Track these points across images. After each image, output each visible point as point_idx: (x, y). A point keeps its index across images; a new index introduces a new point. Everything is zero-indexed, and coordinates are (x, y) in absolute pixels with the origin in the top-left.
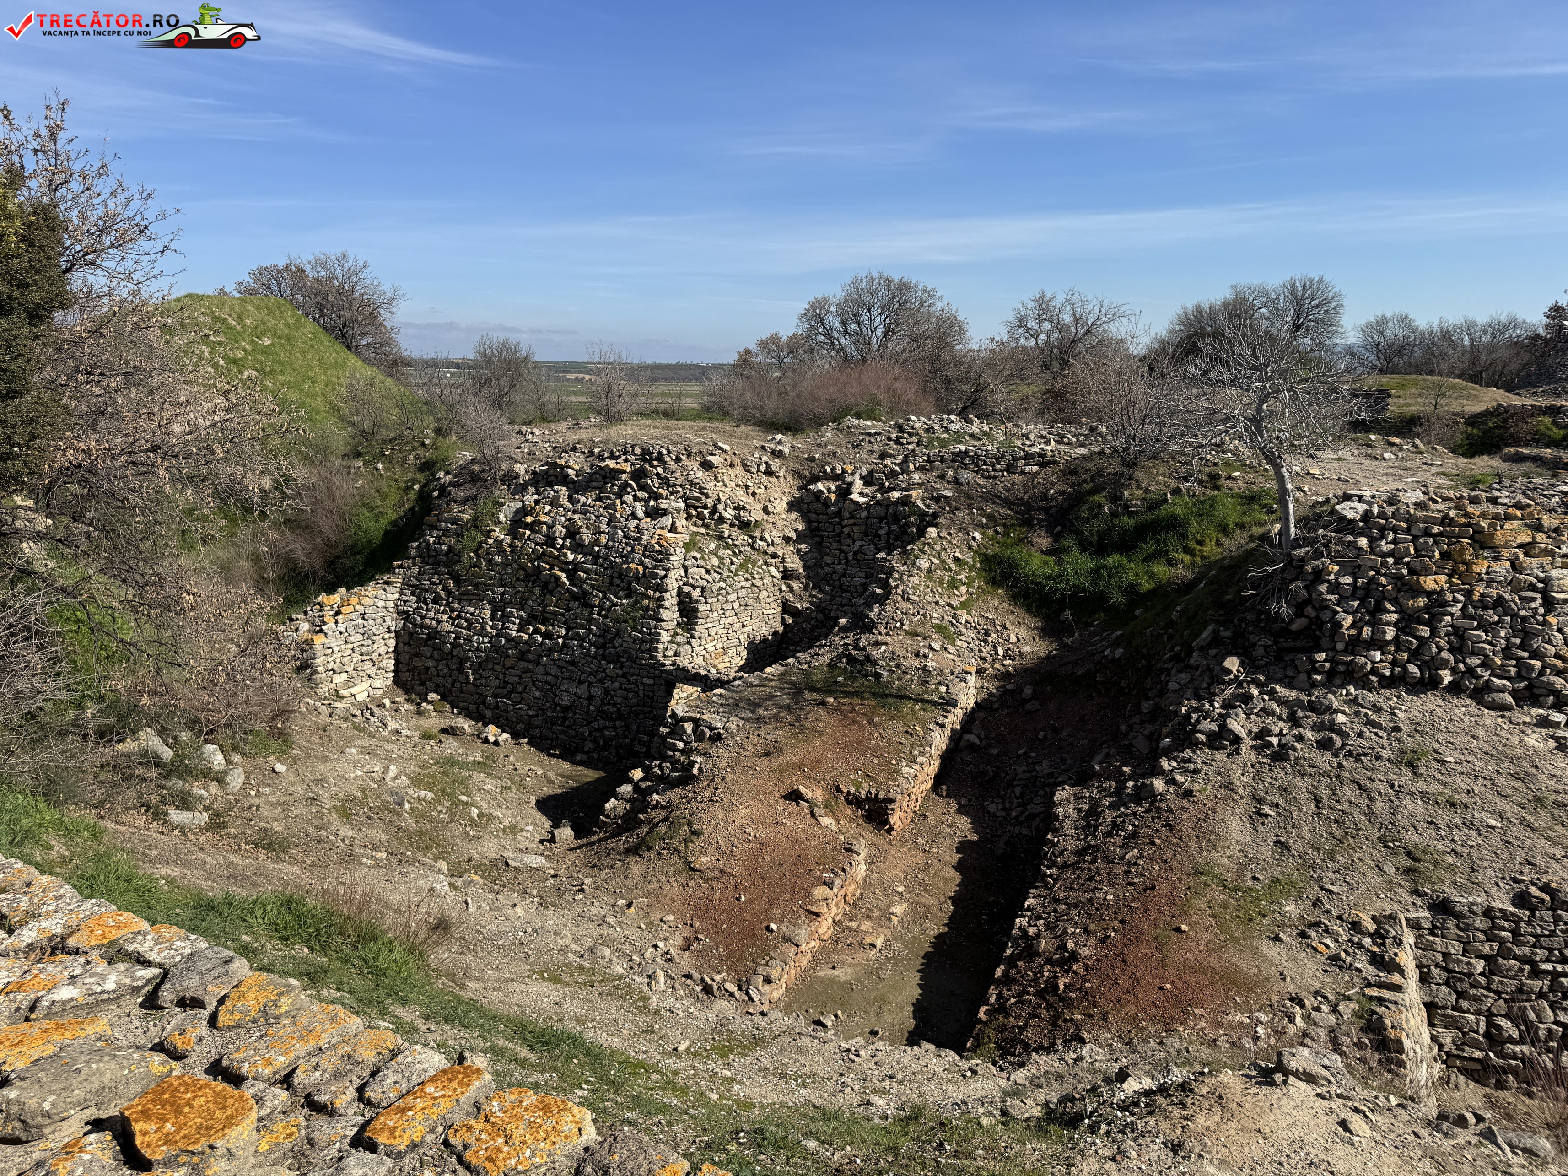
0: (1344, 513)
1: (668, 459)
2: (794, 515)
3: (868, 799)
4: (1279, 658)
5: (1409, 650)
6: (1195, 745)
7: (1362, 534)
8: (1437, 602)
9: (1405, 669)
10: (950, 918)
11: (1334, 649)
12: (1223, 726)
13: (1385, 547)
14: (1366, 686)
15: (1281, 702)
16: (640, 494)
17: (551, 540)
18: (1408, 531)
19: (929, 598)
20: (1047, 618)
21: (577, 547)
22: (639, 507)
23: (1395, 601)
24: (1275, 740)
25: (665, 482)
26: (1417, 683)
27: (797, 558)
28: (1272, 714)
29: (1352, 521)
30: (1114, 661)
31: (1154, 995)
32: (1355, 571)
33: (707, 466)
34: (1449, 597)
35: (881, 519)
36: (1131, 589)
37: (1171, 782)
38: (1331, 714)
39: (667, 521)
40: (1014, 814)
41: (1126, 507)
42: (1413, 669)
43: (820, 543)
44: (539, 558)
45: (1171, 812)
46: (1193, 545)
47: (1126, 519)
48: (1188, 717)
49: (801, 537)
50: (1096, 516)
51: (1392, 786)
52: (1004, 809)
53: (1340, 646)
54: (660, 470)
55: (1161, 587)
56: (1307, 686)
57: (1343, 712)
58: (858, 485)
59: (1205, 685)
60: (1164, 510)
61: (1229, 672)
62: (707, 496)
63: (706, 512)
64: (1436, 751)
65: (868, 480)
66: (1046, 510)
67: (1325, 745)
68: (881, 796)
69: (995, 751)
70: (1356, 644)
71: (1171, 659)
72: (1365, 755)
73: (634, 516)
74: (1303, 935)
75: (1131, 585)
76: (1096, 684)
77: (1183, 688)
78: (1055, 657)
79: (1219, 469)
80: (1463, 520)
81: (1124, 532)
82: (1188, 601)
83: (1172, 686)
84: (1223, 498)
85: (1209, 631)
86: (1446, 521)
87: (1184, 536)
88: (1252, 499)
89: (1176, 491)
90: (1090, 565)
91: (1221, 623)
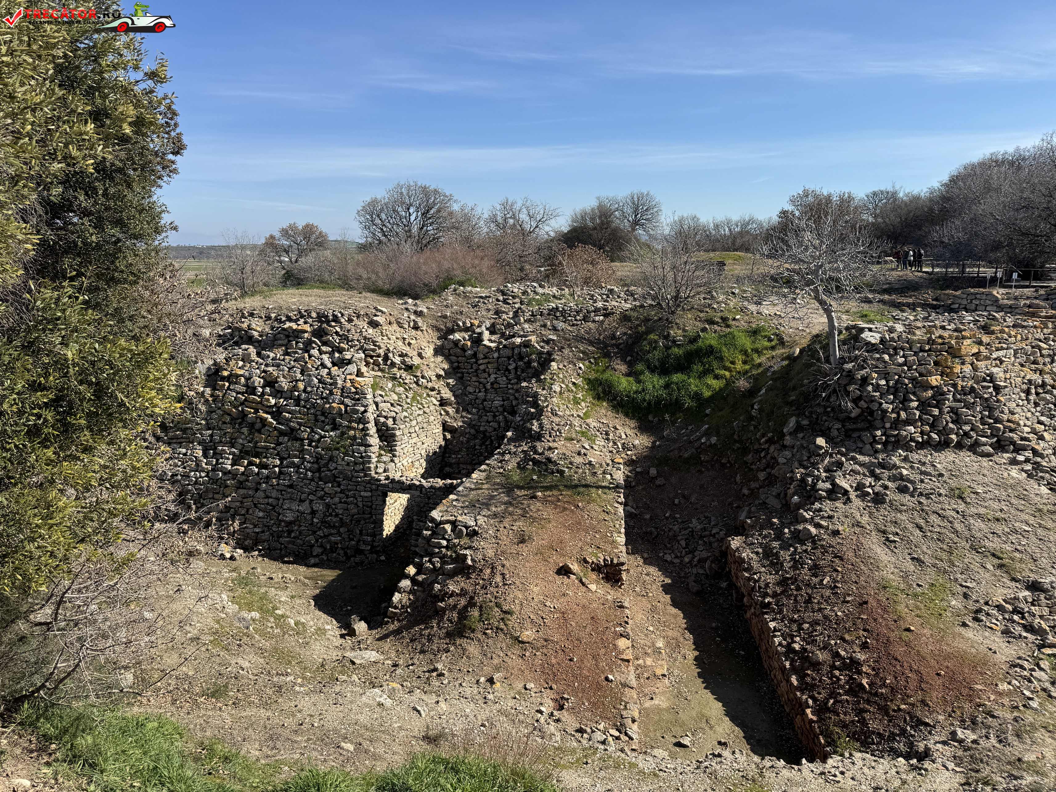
0: (869, 339)
1: (343, 320)
2: (440, 359)
3: (606, 565)
4: (848, 435)
5: (928, 424)
6: (820, 499)
7: (884, 353)
8: (939, 393)
9: (930, 437)
10: (694, 643)
11: (884, 427)
12: (834, 484)
13: (901, 360)
14: (908, 449)
15: (861, 465)
16: (324, 348)
17: (251, 390)
18: (910, 349)
19: (568, 413)
20: (639, 420)
21: (278, 393)
22: (326, 359)
23: (914, 394)
24: (869, 490)
25: (345, 338)
26: (937, 445)
27: (447, 390)
28: (859, 473)
29: (874, 345)
30: (711, 446)
31: (940, 681)
32: (886, 375)
33: (374, 324)
34: (945, 389)
35: (509, 358)
36: (697, 396)
37: (818, 526)
38: (896, 469)
39: (352, 368)
40: (687, 560)
41: (674, 342)
42: (934, 436)
43: (462, 378)
44: (242, 404)
45: (833, 547)
46: (728, 364)
47: (676, 350)
48: (803, 480)
49: (448, 374)
50: (655, 348)
51: (958, 512)
52: (676, 557)
53: (888, 425)
54: (338, 329)
55: (716, 393)
56: (872, 452)
57: (903, 468)
58: (486, 334)
59: (805, 458)
60: (700, 343)
61: (821, 448)
62: (380, 348)
63: (380, 359)
64: (969, 487)
65: (492, 330)
66: (617, 346)
67: (902, 490)
68: (615, 561)
69: (647, 516)
70: (897, 424)
71: (766, 442)
72: (932, 494)
73: (323, 366)
74: (976, 619)
75: (696, 393)
76: (702, 462)
77: (789, 461)
78: (659, 446)
79: (726, 314)
80: (940, 341)
81: (678, 358)
82: (760, 402)
83: (781, 460)
84: (736, 333)
85: (792, 422)
86: (930, 341)
87: (721, 359)
88: (755, 333)
89: (704, 330)
90: (662, 382)
91: (798, 416)
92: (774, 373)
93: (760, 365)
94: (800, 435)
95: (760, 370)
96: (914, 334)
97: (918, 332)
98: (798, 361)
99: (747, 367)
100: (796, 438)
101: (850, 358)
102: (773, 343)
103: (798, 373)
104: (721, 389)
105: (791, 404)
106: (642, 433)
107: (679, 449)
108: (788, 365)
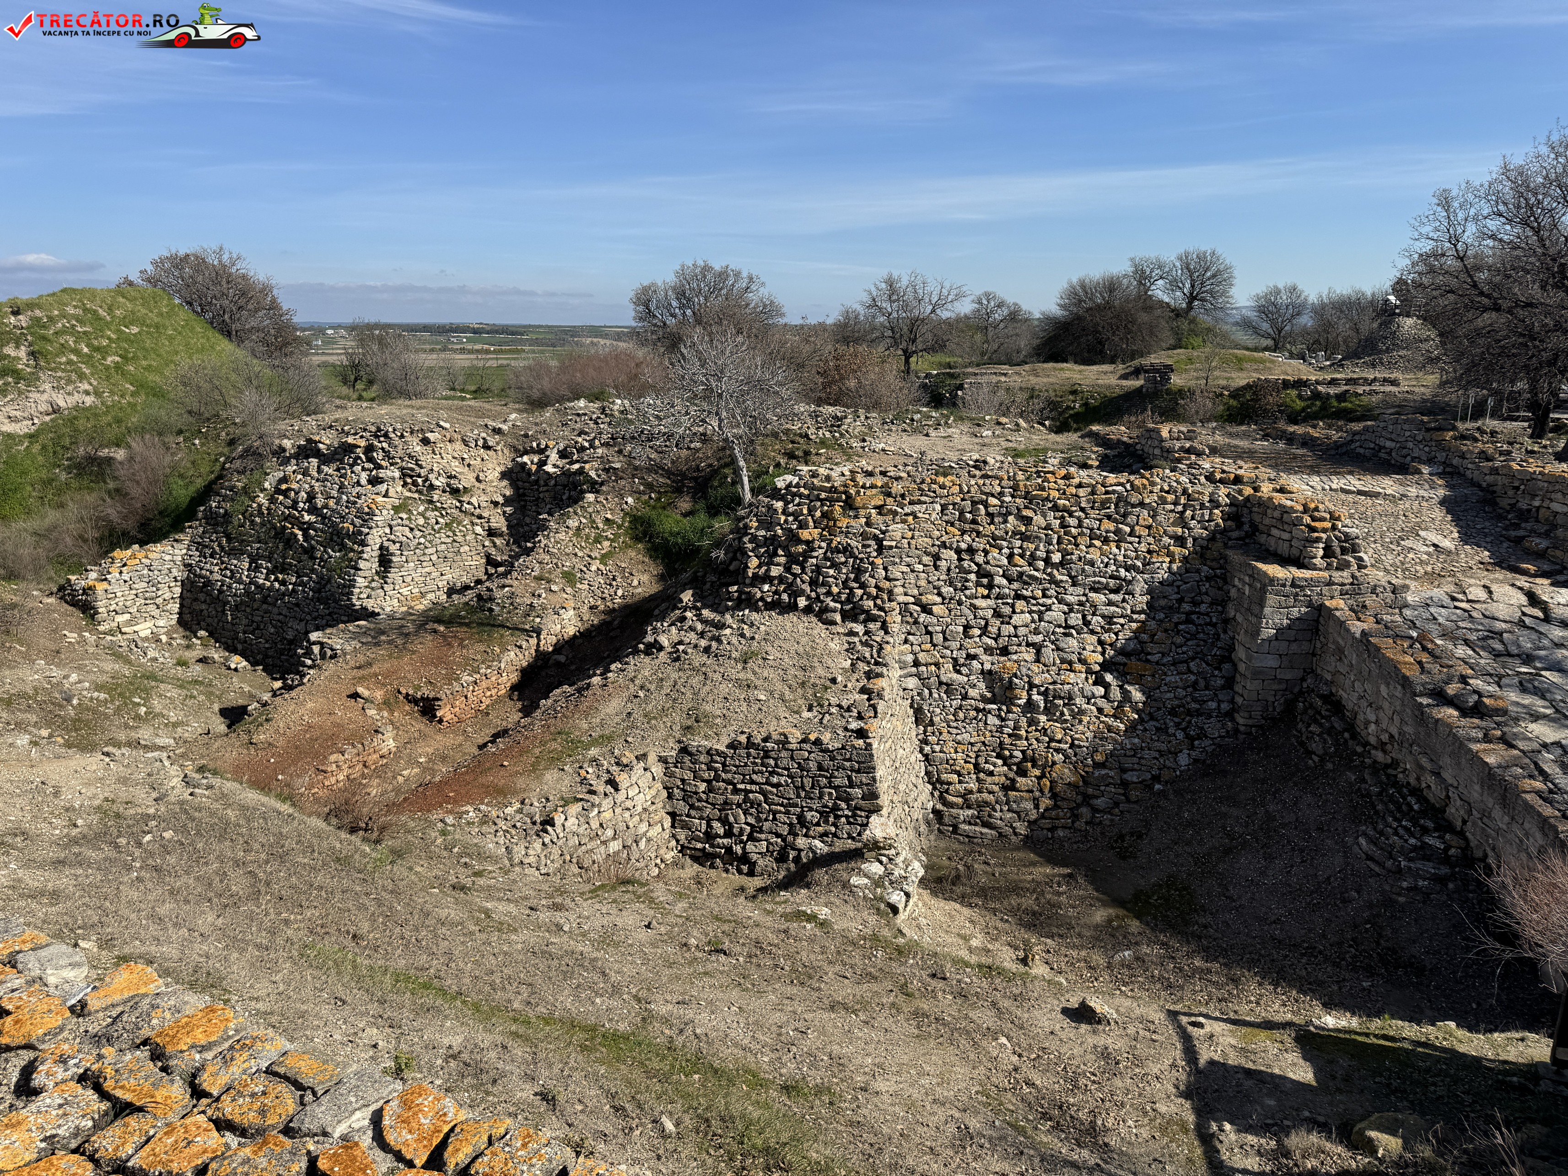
1: (392, 435)
2: (505, 483)
3: (423, 698)
5: (785, 583)
6: (637, 652)
8: (810, 548)
9: (780, 597)
12: (657, 640)
13: (792, 508)
14: (753, 609)
16: (367, 465)
17: (295, 504)
21: (313, 510)
22: (364, 476)
23: (785, 548)
24: (682, 648)
25: (387, 455)
26: (783, 607)
27: (502, 519)
28: (694, 630)
32: (768, 526)
33: (425, 441)
34: (818, 544)
35: (565, 486)
38: (724, 629)
39: (382, 488)
42: (785, 597)
43: (524, 506)
44: (286, 519)
48: (647, 633)
49: (508, 501)
51: (723, 676)
53: (747, 581)
54: (385, 445)
58: (554, 457)
59: (670, 611)
62: (421, 467)
63: (420, 480)
64: (766, 652)
65: (563, 454)
67: (706, 650)
68: (431, 696)
70: (755, 580)
73: (358, 483)
80: (842, 489)
106: (655, 582)
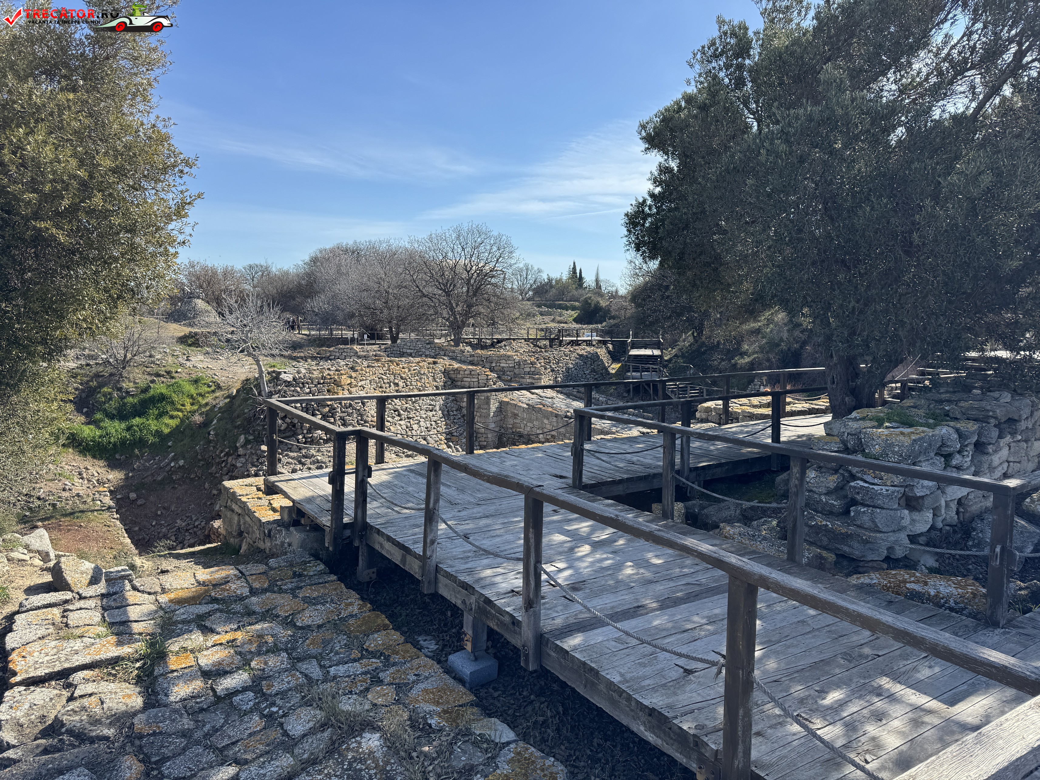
7: (296, 386)
8: (332, 408)
11: (303, 433)
13: (308, 390)
18: (312, 383)
20: (107, 459)
23: (318, 410)
30: (180, 467)
34: (335, 406)
36: (158, 433)
38: (314, 457)
41: (128, 392)
46: (179, 407)
47: (130, 399)
50: (110, 399)
53: (305, 432)
55: (174, 429)
56: (298, 450)
57: (318, 456)
60: (152, 392)
71: (225, 455)
75: (157, 431)
76: (174, 481)
77: (244, 464)
78: (132, 477)
79: (169, 369)
80: (329, 377)
81: (134, 406)
82: (214, 429)
83: (239, 465)
84: (181, 382)
85: (242, 438)
86: (323, 378)
87: (173, 403)
88: (196, 381)
89: (153, 382)
90: (123, 426)
91: (245, 434)
92: (220, 408)
93: (207, 404)
94: (249, 446)
95: (208, 408)
96: (313, 374)
97: (314, 372)
98: (237, 398)
99: (196, 407)
100: (247, 449)
101: (275, 391)
102: (213, 388)
103: (239, 406)
104: (177, 426)
105: (238, 427)
106: (112, 470)
107: (152, 475)
108: (229, 402)
